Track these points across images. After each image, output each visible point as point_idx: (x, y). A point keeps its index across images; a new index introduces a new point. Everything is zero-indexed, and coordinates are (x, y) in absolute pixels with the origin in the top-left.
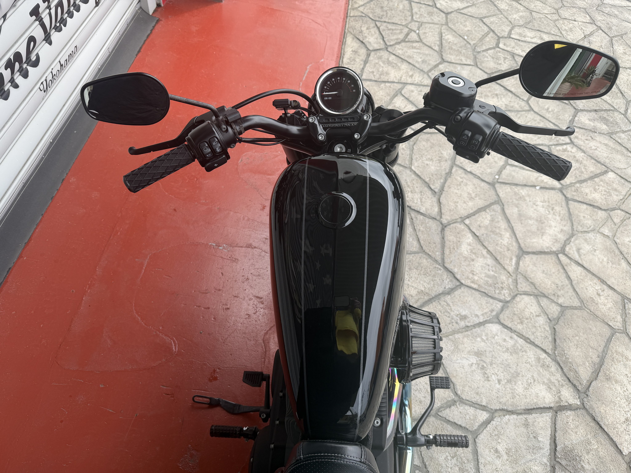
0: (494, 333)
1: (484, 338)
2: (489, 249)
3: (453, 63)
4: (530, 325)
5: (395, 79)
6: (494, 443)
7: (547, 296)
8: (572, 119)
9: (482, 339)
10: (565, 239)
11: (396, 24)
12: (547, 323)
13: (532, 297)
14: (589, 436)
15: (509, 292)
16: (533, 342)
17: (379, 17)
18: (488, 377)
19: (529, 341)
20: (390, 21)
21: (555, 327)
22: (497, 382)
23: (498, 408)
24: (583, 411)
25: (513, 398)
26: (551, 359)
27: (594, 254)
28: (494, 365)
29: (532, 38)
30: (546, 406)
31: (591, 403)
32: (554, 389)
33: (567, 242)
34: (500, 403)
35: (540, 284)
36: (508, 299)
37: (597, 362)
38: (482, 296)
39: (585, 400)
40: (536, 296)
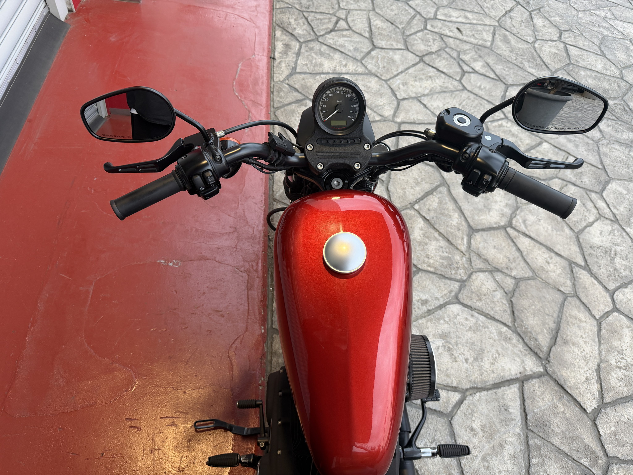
0: (455, 313)
1: (447, 319)
2: (441, 231)
3: (384, 49)
4: (488, 300)
5: (329, 70)
6: (469, 422)
7: (501, 270)
8: (503, 94)
9: (445, 321)
10: (511, 212)
11: (324, 13)
12: (504, 297)
13: (487, 273)
14: (555, 400)
15: (464, 271)
16: (494, 317)
17: (306, 8)
18: (455, 358)
19: (489, 316)
20: (317, 11)
21: (512, 300)
22: (464, 361)
23: (468, 387)
24: (546, 377)
25: (481, 375)
26: (512, 331)
27: (539, 224)
28: (459, 345)
29: (457, 18)
30: (512, 378)
31: (553, 368)
32: (518, 359)
33: (513, 215)
34: (470, 381)
35: (493, 260)
36: (465, 278)
37: (554, 328)
38: (439, 278)
39: (547, 365)
40: (491, 272)
